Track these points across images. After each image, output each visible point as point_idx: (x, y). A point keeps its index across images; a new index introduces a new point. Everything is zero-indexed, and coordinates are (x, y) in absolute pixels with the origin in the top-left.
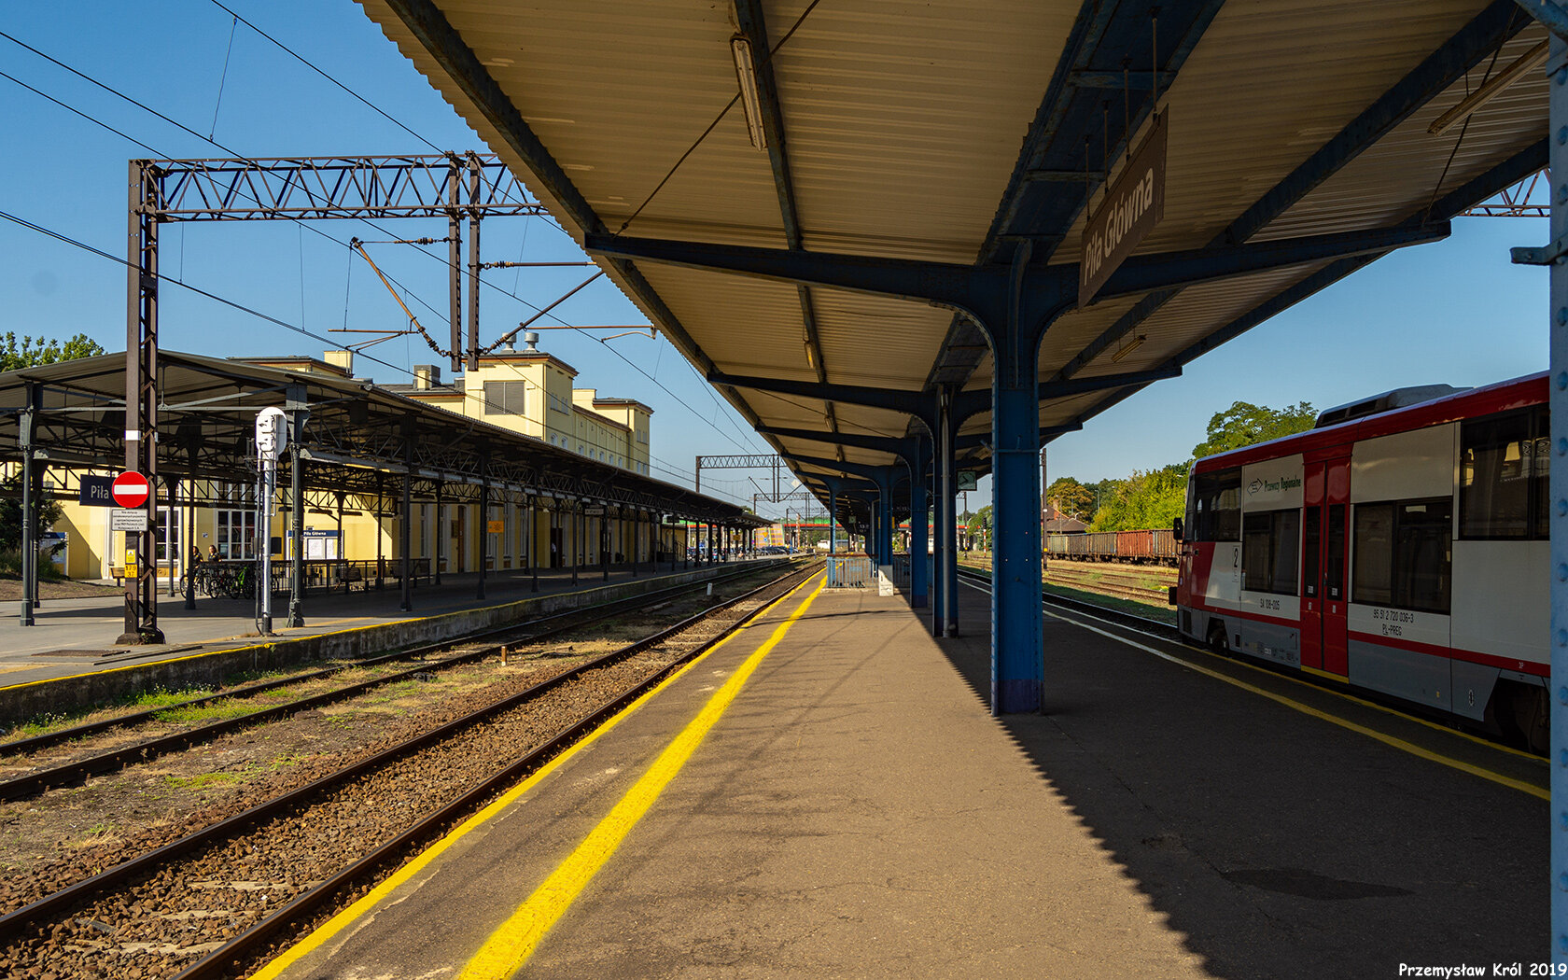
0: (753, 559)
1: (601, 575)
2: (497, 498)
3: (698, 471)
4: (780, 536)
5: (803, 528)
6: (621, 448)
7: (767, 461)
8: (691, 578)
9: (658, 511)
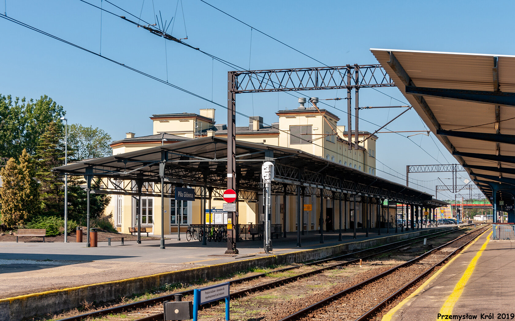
0: (435, 227)
1: (352, 234)
2: (308, 193)
3: (407, 175)
4: (449, 212)
5: (465, 207)
6: (360, 159)
7: (449, 168)
8: (407, 237)
9: (381, 197)
